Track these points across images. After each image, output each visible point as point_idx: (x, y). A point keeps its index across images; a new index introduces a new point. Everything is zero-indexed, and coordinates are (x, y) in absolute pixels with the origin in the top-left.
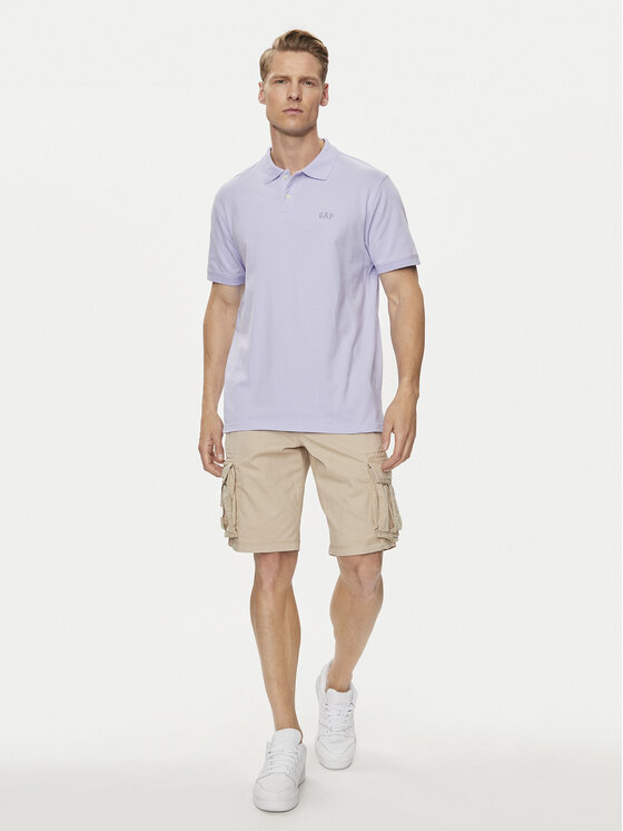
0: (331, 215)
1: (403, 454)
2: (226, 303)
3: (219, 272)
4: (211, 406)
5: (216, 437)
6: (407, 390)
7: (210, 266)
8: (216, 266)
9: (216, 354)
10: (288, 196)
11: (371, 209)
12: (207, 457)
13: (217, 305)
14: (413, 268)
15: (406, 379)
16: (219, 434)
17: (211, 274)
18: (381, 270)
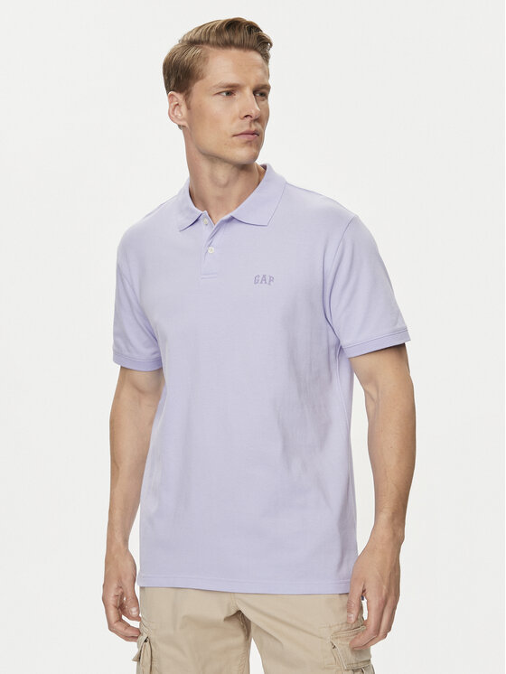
0: (272, 279)
1: (382, 629)
2: (141, 391)
3: (127, 353)
4: (119, 539)
5: (127, 583)
6: (385, 533)
7: (116, 344)
8: (123, 346)
9: (127, 463)
10: (211, 250)
11: (330, 267)
12: (113, 612)
13: (127, 393)
14: (400, 349)
15: (385, 516)
16: (130, 578)
17: (118, 356)
18: (351, 353)
